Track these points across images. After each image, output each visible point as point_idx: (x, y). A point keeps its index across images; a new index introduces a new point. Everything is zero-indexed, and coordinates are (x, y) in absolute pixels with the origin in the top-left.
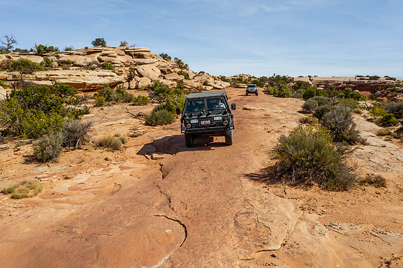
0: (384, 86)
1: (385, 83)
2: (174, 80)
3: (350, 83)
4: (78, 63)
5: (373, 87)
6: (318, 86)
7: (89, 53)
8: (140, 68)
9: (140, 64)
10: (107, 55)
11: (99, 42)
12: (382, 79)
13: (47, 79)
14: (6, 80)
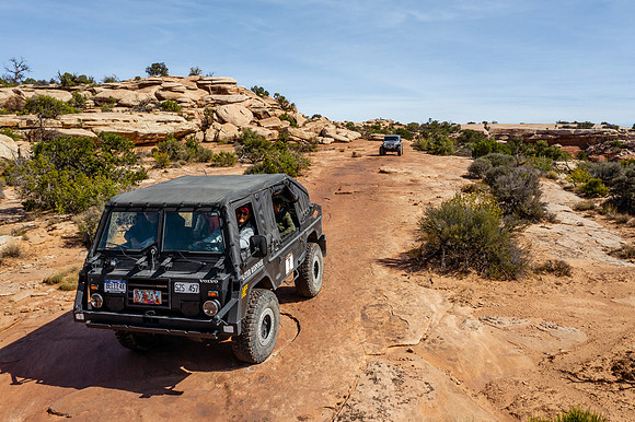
0: (600, 138)
1: (602, 133)
2: (274, 128)
3: (548, 132)
4: (125, 101)
5: (582, 140)
6: (498, 137)
7: (142, 86)
8: (221, 110)
9: (222, 103)
10: (169, 89)
11: (157, 69)
12: (598, 127)
13: (79, 127)
14: (17, 127)
